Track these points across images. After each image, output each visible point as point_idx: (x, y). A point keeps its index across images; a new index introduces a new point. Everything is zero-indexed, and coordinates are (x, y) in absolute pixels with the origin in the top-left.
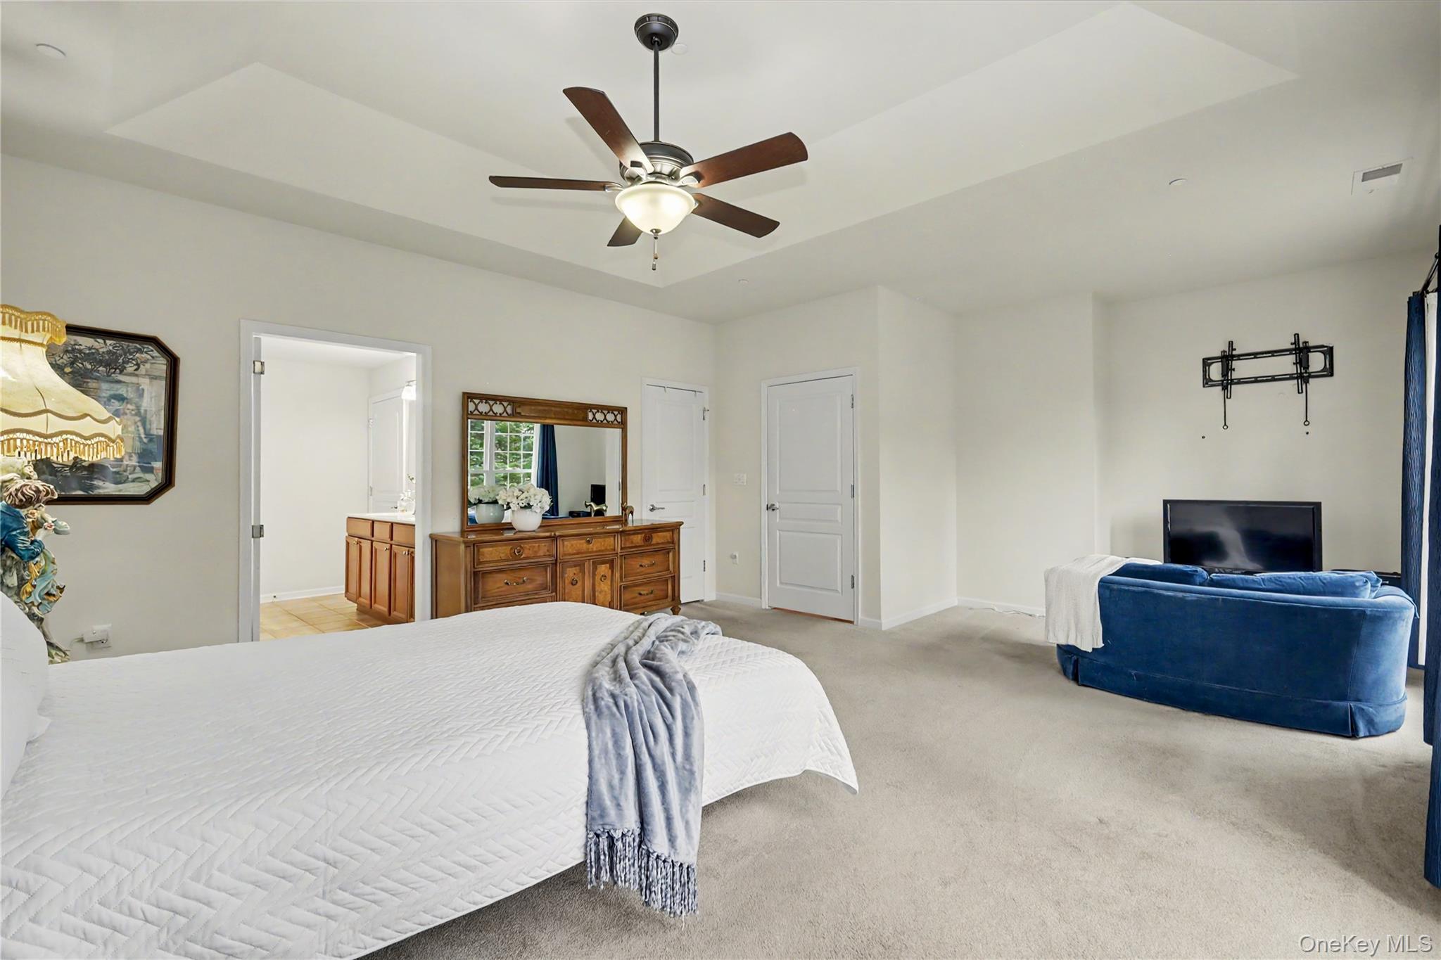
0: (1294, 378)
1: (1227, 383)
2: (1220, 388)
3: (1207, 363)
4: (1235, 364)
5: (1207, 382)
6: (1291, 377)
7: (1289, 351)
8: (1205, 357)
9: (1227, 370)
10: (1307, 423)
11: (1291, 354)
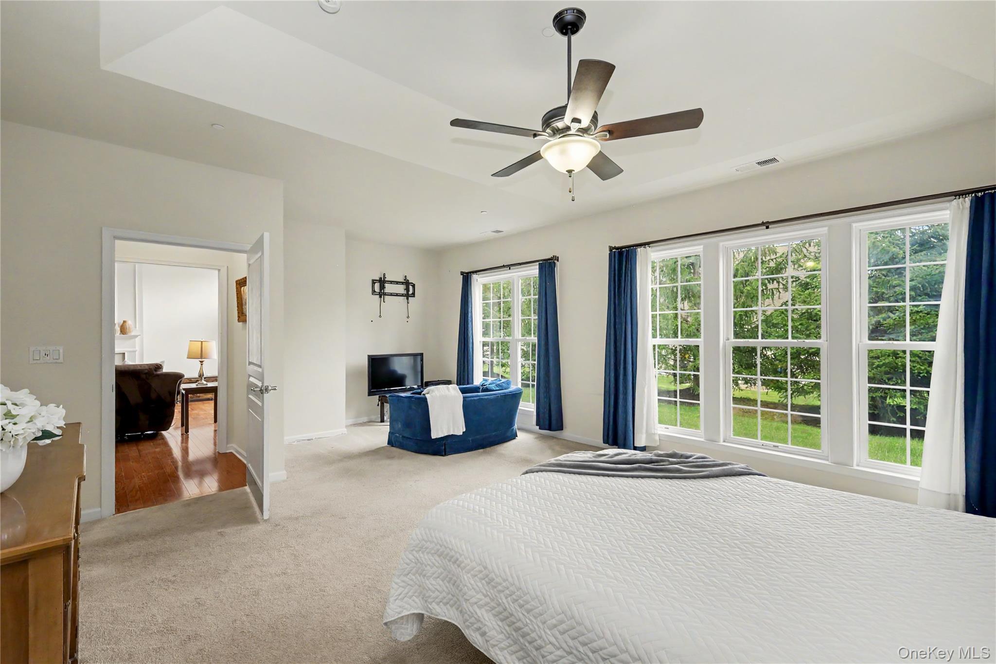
0: (404, 296)
1: (382, 294)
2: (378, 296)
3: (374, 282)
4: (386, 285)
5: (374, 292)
6: (402, 295)
7: (402, 283)
8: (374, 279)
9: (382, 287)
10: (408, 317)
11: (403, 284)
